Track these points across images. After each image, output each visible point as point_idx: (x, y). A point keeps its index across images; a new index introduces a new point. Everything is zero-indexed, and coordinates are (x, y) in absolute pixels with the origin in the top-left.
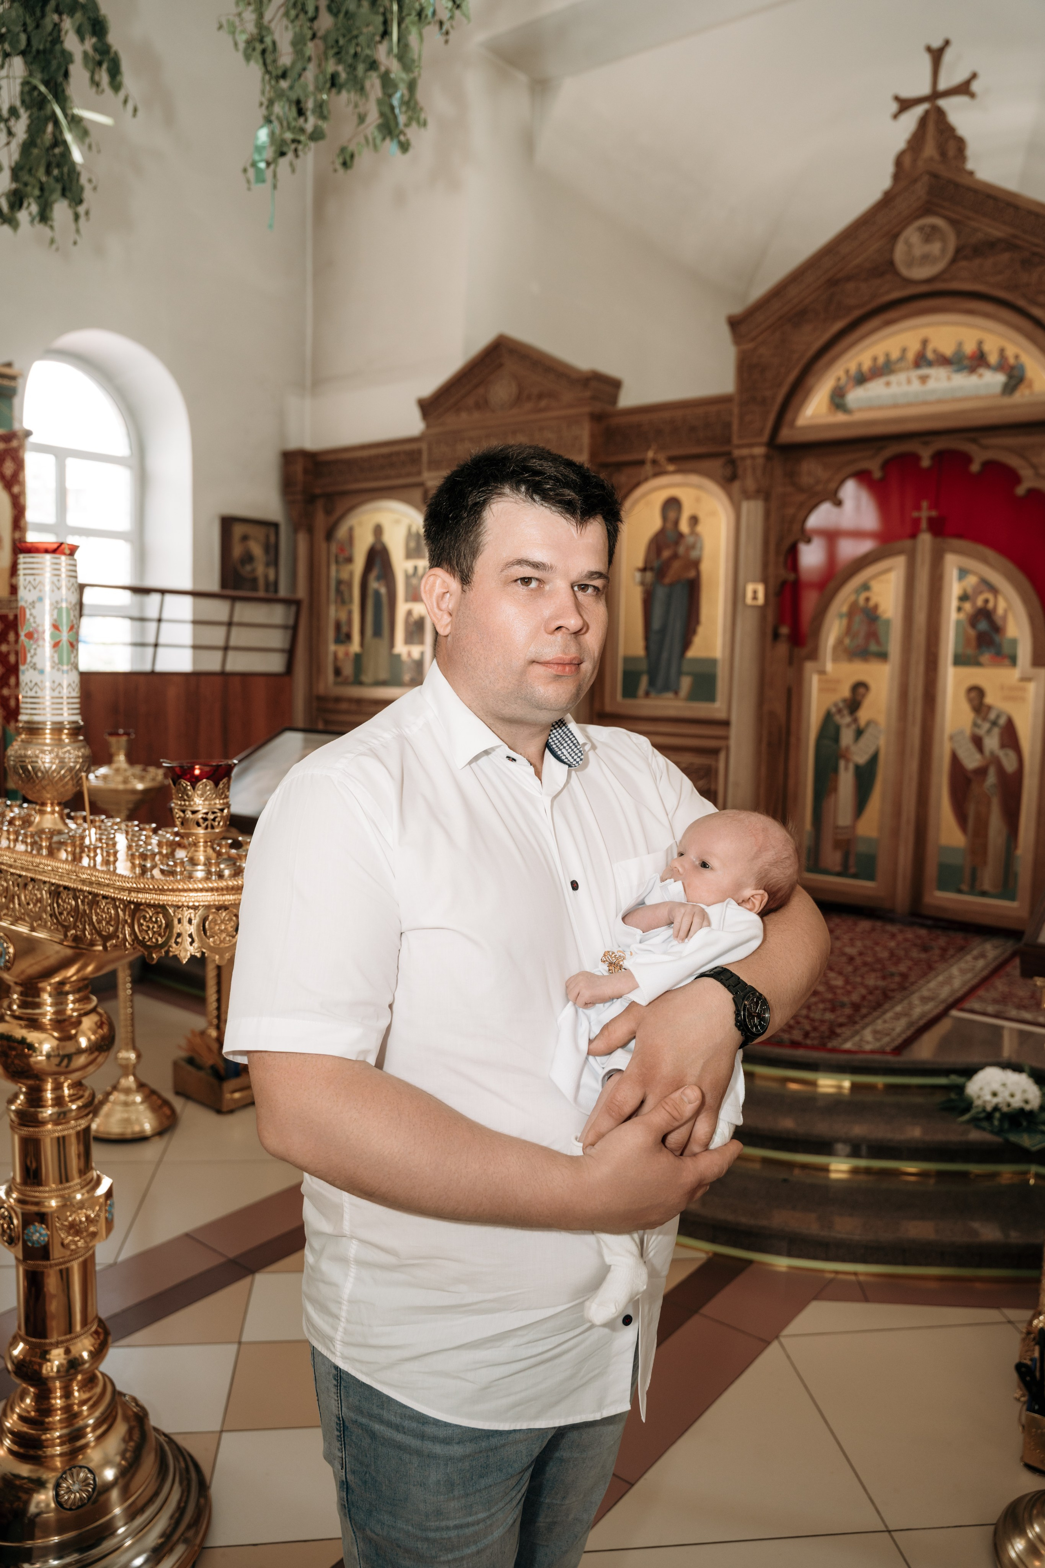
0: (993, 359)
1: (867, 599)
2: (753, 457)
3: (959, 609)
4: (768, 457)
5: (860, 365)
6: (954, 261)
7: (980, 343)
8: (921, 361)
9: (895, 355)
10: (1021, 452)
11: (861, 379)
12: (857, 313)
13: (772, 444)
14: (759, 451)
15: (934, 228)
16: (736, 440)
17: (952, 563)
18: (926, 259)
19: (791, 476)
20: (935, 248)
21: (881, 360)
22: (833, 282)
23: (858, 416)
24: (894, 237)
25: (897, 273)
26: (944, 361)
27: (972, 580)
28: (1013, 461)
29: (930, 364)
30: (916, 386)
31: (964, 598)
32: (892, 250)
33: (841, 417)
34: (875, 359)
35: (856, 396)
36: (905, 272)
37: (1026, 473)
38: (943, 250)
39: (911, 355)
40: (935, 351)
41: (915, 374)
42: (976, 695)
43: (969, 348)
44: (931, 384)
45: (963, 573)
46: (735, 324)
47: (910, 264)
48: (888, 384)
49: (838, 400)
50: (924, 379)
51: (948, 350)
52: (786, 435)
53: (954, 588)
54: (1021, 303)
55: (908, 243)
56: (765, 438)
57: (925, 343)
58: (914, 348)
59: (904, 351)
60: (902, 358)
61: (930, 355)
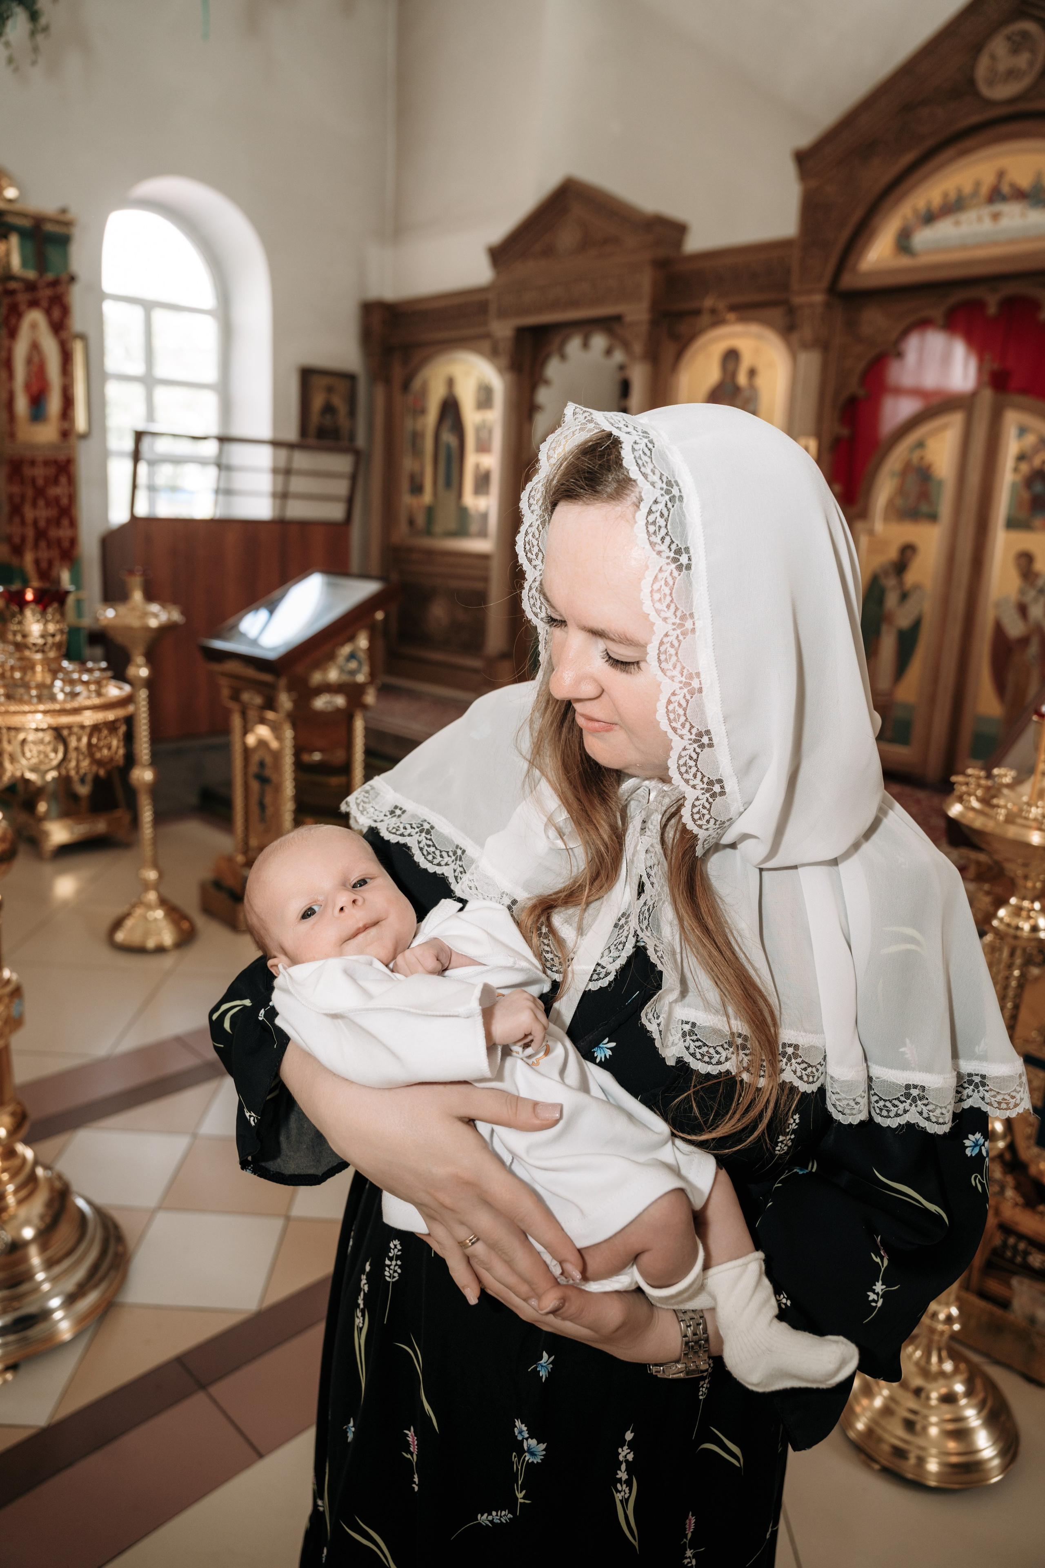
1: (922, 458)
2: (812, 305)
3: (1016, 470)
4: (828, 306)
5: (929, 203)
6: (1042, 75)
8: (996, 196)
9: (968, 189)
11: (930, 218)
12: (929, 143)
13: (834, 290)
14: (818, 298)
15: (1025, 35)
16: (795, 287)
17: (1012, 419)
18: (1011, 74)
19: (851, 325)
20: (1022, 60)
21: (953, 196)
22: (908, 107)
23: (924, 260)
24: (977, 48)
25: (977, 94)
26: (1020, 195)
27: (1030, 439)
29: (1004, 199)
30: (987, 225)
31: (1021, 457)
32: (973, 67)
33: (905, 261)
34: (946, 195)
35: (923, 237)
36: (986, 91)
38: (1031, 63)
39: (985, 190)
40: (1012, 186)
41: (986, 211)
42: (1025, 560)
44: (1005, 222)
45: (1022, 431)
46: (802, 158)
47: (991, 83)
48: (957, 223)
49: (903, 243)
50: (996, 217)
51: (1024, 182)
52: (848, 281)
53: (1012, 446)
55: (993, 57)
56: (825, 283)
57: (1001, 174)
58: (989, 181)
59: (978, 185)
60: (975, 192)
61: (1005, 189)
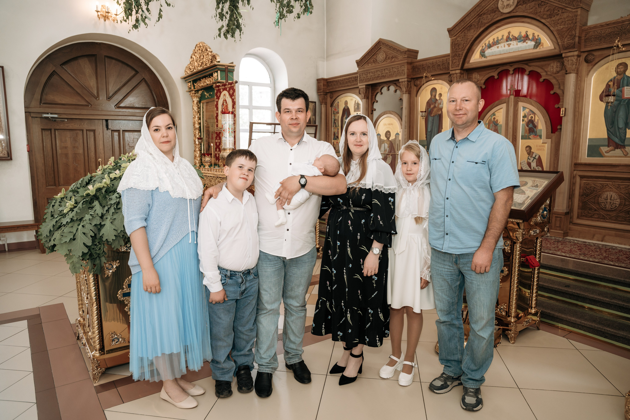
0: (531, 37)
1: (494, 118)
2: (456, 74)
3: (523, 120)
4: (461, 73)
6: (517, 6)
7: (527, 32)
8: (508, 39)
10: (541, 67)
11: (490, 46)
12: (487, 25)
13: (462, 69)
14: (458, 71)
16: (451, 69)
17: (521, 105)
18: (508, 6)
20: (511, 2)
21: (496, 40)
22: (480, 15)
23: (489, 59)
25: (499, 11)
26: (515, 39)
27: (527, 110)
28: (539, 70)
29: (511, 40)
30: (506, 47)
31: (525, 116)
32: (498, 4)
33: (483, 59)
34: (494, 39)
35: (488, 52)
36: (501, 11)
37: (543, 74)
38: (513, 3)
39: (505, 37)
42: (529, 148)
43: (523, 34)
44: (511, 46)
45: (524, 108)
46: (450, 31)
47: (503, 8)
49: (482, 54)
50: (509, 45)
52: (467, 66)
53: (522, 113)
54: (538, 18)
55: (502, 1)
56: (460, 68)
57: (509, 33)
58: (506, 35)
59: (503, 36)
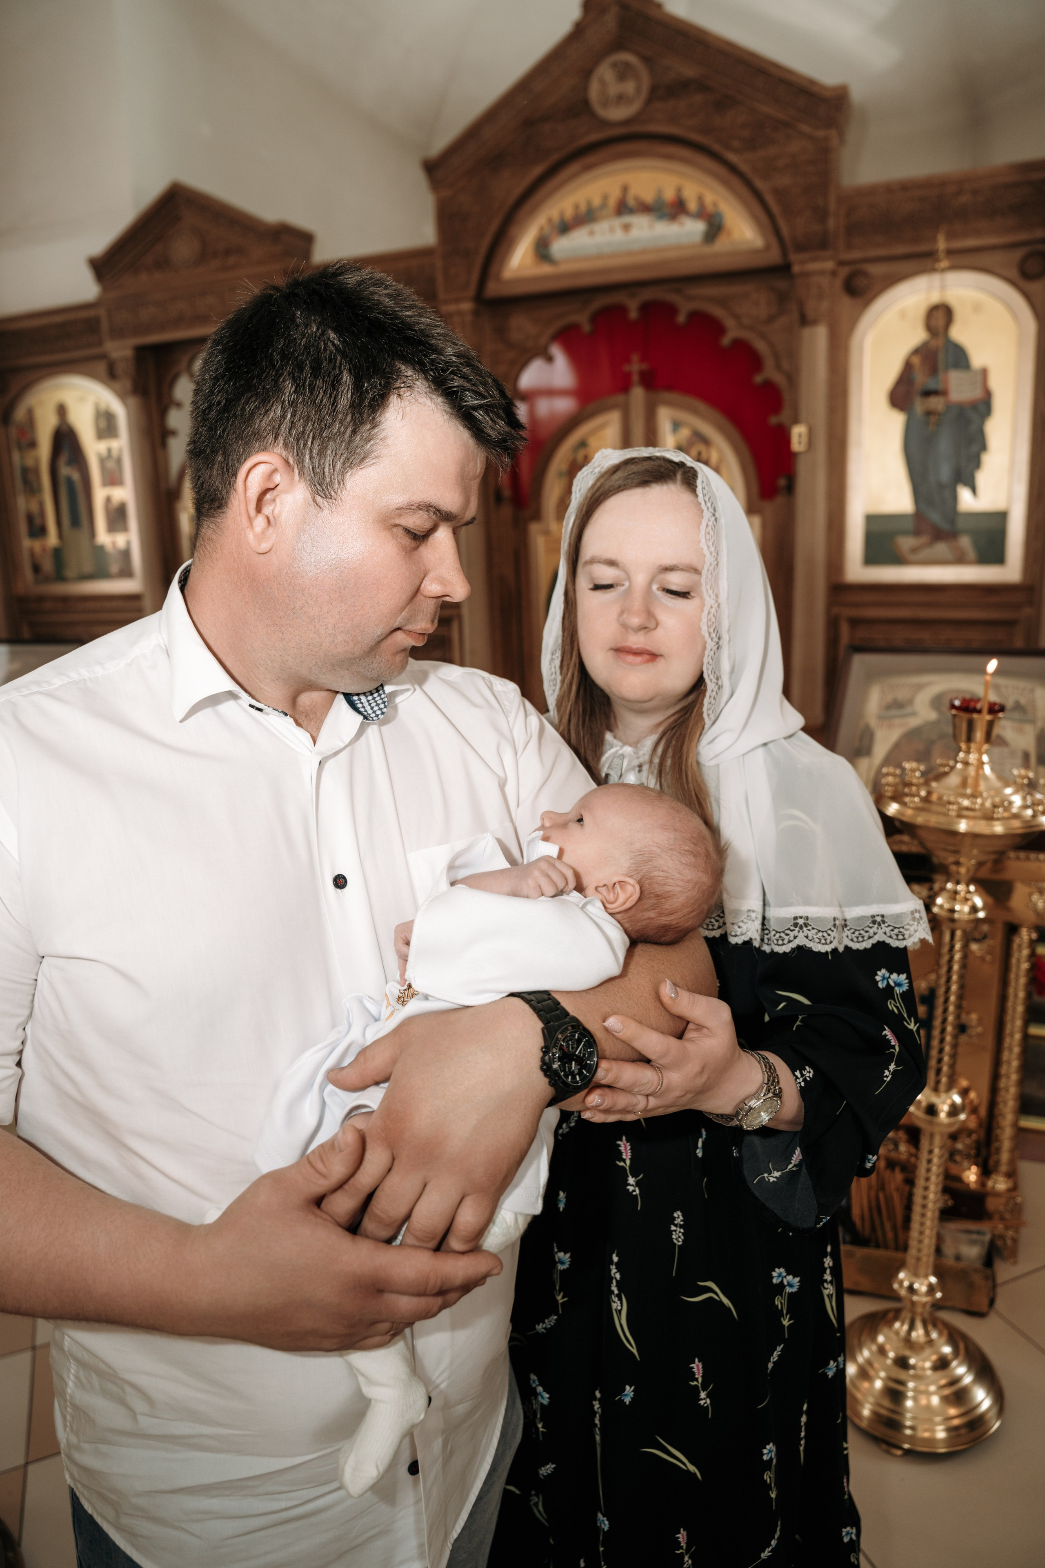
0: (692, 206)
2: (460, 313)
4: (476, 313)
5: (562, 214)
6: (649, 101)
7: (679, 190)
8: (623, 208)
9: (597, 202)
10: (723, 302)
11: (565, 228)
12: (555, 157)
13: (480, 298)
14: (467, 306)
15: (627, 65)
16: (442, 295)
17: (665, 415)
18: (621, 99)
19: (501, 332)
20: (629, 87)
21: (583, 208)
22: (529, 123)
23: (564, 268)
24: (587, 74)
25: (592, 114)
26: (645, 208)
27: (685, 432)
28: (717, 312)
29: (631, 211)
30: (619, 236)
32: (585, 88)
33: (546, 269)
34: (577, 207)
35: (561, 246)
36: (600, 112)
37: (729, 323)
38: (638, 90)
39: (612, 202)
40: (636, 199)
41: (618, 222)
43: (669, 195)
44: (635, 233)
45: (676, 426)
46: (431, 168)
47: (605, 104)
48: (591, 233)
49: (542, 250)
50: (627, 227)
51: (648, 197)
52: (492, 289)
54: (717, 147)
55: (603, 83)
56: (472, 291)
57: (625, 189)
58: (615, 194)
59: (605, 198)
60: (604, 205)
61: (631, 202)
